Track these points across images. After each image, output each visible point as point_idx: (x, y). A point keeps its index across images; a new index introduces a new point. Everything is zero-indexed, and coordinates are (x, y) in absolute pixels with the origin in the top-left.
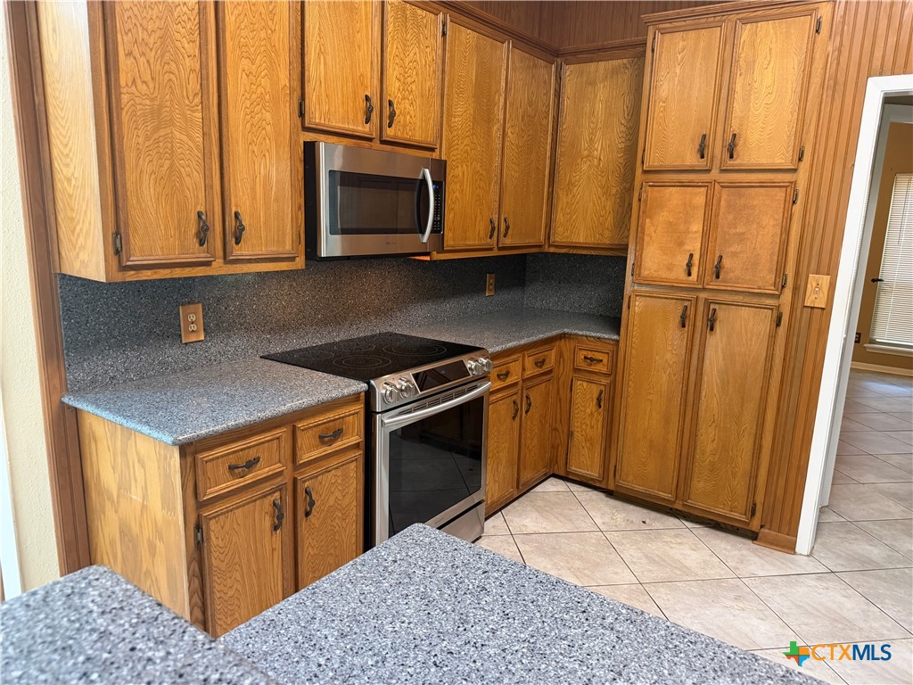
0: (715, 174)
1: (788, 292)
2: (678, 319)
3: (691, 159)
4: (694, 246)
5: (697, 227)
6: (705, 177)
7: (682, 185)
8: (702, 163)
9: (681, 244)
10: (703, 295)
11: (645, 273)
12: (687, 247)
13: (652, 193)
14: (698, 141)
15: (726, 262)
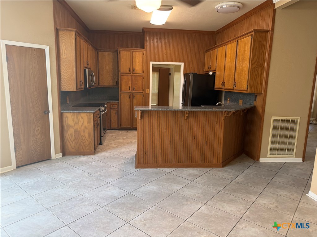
0: (132, 74)
1: (144, 92)
2: (129, 97)
3: (128, 71)
4: (130, 85)
5: (130, 82)
6: (130, 74)
7: (127, 76)
8: (130, 72)
9: (128, 85)
10: (132, 93)
11: (122, 90)
12: (129, 85)
13: (122, 77)
14: (128, 69)
15: (135, 88)
